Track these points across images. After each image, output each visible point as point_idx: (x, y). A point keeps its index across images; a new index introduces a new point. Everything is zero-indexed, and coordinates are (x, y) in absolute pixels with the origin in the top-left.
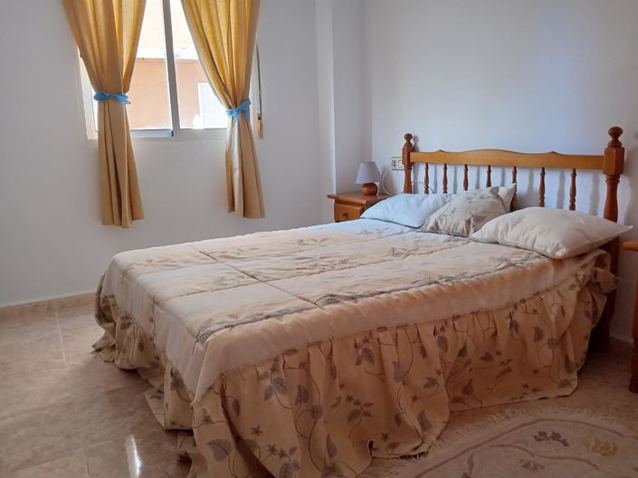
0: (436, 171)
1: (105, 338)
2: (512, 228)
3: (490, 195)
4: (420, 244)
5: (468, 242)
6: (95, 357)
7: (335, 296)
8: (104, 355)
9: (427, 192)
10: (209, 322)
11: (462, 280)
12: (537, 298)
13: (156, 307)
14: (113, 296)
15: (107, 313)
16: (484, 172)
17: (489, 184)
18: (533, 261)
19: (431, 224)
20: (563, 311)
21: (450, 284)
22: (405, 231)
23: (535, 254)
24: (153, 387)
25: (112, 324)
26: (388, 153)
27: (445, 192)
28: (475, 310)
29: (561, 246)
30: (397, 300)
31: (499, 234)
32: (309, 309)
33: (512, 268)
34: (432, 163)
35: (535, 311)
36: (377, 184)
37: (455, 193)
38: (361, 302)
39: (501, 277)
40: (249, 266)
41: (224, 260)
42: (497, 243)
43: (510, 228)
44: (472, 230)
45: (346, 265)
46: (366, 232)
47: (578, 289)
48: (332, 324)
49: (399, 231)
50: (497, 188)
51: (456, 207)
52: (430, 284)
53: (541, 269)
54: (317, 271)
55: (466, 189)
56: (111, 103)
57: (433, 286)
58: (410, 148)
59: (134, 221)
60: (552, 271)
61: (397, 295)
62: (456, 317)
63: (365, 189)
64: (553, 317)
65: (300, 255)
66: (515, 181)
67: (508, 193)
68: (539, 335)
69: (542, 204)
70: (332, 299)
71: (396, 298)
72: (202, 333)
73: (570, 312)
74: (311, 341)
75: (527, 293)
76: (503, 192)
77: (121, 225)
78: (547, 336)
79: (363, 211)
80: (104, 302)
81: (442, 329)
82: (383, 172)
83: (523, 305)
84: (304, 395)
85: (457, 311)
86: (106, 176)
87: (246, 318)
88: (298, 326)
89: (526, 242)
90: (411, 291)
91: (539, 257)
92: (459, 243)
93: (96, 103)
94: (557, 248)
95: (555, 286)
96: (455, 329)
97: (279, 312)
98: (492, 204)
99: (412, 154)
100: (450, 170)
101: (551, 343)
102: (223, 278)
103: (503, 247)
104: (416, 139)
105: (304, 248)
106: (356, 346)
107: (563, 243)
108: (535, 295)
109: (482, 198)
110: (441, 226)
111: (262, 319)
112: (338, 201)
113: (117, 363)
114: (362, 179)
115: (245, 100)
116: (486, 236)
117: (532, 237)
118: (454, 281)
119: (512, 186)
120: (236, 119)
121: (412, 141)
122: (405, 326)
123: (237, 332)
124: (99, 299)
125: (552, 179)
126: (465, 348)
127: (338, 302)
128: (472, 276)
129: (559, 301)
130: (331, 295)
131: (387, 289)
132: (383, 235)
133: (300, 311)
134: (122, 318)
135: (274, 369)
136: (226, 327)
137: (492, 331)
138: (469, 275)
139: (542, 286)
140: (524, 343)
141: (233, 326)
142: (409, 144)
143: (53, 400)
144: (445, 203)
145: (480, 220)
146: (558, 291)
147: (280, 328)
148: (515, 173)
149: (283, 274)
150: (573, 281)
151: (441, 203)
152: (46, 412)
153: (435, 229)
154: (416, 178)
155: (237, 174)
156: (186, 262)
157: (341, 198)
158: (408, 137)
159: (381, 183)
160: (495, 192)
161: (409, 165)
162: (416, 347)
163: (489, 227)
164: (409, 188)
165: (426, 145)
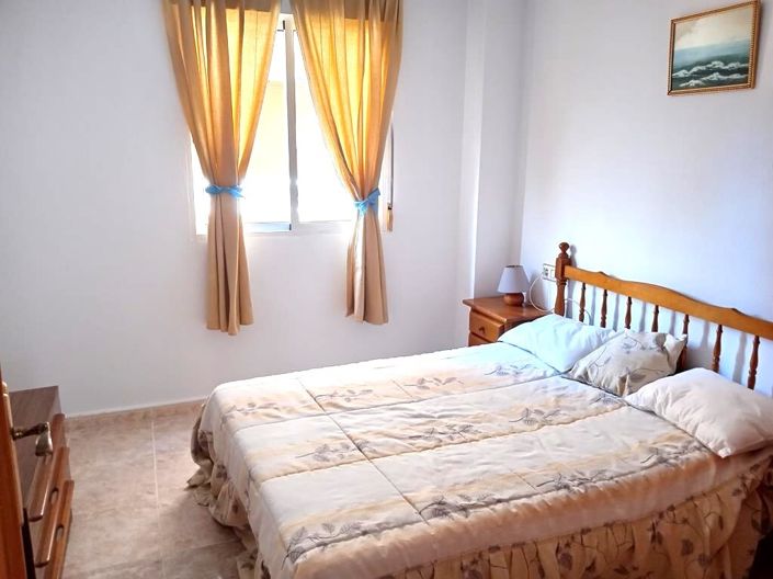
0: (594, 294)
1: (200, 472)
2: (674, 401)
3: (654, 346)
4: (563, 403)
5: (620, 407)
6: (189, 496)
7: (444, 504)
8: (198, 495)
9: (582, 319)
10: (302, 533)
11: (598, 484)
12: (690, 504)
13: (251, 483)
14: (211, 433)
15: (204, 448)
16: (651, 309)
17: (655, 328)
18: (689, 455)
19: (579, 372)
20: (721, 522)
21: (582, 491)
22: (548, 374)
23: (696, 444)
24: (245, 549)
25: (209, 461)
26: (540, 258)
27: (603, 325)
28: (610, 522)
29: (725, 443)
30: (516, 515)
31: (656, 406)
32: (412, 523)
33: (662, 466)
34: (591, 284)
35: (685, 521)
36: (524, 294)
37: (615, 329)
38: (474, 515)
39: (647, 479)
40: (357, 425)
41: (332, 409)
42: (652, 413)
43: (670, 401)
44: (626, 391)
45: (468, 436)
46: (500, 371)
47: (743, 496)
48: (435, 546)
49: (541, 374)
50: (664, 336)
51: (612, 354)
52: (559, 489)
53: (701, 466)
54: (433, 443)
55: (628, 327)
56: (224, 197)
57: (563, 492)
58: (566, 260)
59: (242, 326)
60: (713, 470)
61: (516, 506)
62: (584, 531)
63: (508, 299)
64: (707, 530)
65: (417, 408)
66: (685, 332)
67: (677, 346)
68: (688, 548)
69: (716, 368)
70: (440, 509)
71: (514, 510)
72: (293, 548)
73: (730, 525)
74: (409, 566)
75: (677, 497)
76: (670, 343)
77: (227, 330)
78: (697, 552)
79: (502, 331)
80: (201, 437)
81: (568, 545)
82: (532, 281)
83: (671, 513)
85: (586, 524)
86: (214, 276)
87: (342, 532)
88: (396, 549)
89: (686, 425)
90: (534, 501)
91: (699, 449)
92: (609, 407)
93: (208, 198)
94: (721, 446)
95: (714, 490)
96: (582, 544)
97: (379, 525)
98: (655, 359)
99: (567, 268)
100: (611, 296)
101: (702, 560)
102: (325, 448)
103: (661, 423)
104: (574, 250)
105: (425, 394)
106: (462, 568)
107: (729, 441)
108: (688, 500)
109: (643, 348)
110: (591, 377)
111: (357, 536)
112: (474, 310)
113: (212, 509)
114: (505, 286)
115: (375, 192)
116: (642, 405)
117: (693, 424)
118: (589, 485)
119: (681, 337)
120: (362, 213)
121: (568, 252)
122: (521, 545)
123: (329, 554)
124: (196, 434)
125: (732, 340)
126: (593, 564)
127: (446, 514)
128: (612, 478)
129: (717, 510)
130: (440, 503)
131: (505, 496)
132: (521, 379)
133: (401, 525)
134: (219, 467)
136: (319, 545)
137: (628, 545)
138: (608, 474)
139: (698, 489)
140: (668, 558)
141: (325, 545)
142: (564, 255)
143: (141, 556)
144: (600, 344)
145: (636, 379)
146: (719, 498)
147: (377, 552)
148: (687, 321)
149: (393, 446)
150: (737, 485)
151: (595, 343)
152: (134, 570)
153: (584, 379)
154: (570, 296)
155: (359, 275)
156: (291, 411)
157: (479, 308)
158: (564, 246)
159: (528, 295)
160: (660, 341)
161: (562, 281)
162: (534, 567)
163: (646, 393)
164: (562, 308)
165: (584, 261)
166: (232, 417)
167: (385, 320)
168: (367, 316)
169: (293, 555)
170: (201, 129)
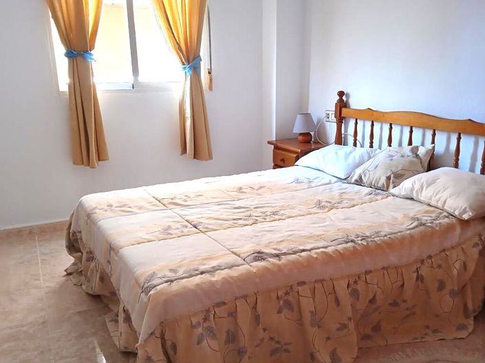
0: (364, 126)
1: (74, 264)
2: (427, 188)
3: (410, 154)
4: (345, 196)
5: (387, 197)
6: (67, 280)
7: (262, 253)
8: (73, 279)
9: (355, 145)
10: (153, 275)
11: (376, 239)
12: (443, 254)
13: (112, 252)
14: (80, 232)
15: (75, 244)
16: (407, 130)
17: (410, 143)
18: (441, 221)
19: (356, 177)
20: (465, 266)
21: (365, 244)
22: (333, 181)
23: (445, 214)
24: (112, 311)
25: (80, 253)
26: (323, 106)
27: (371, 146)
28: (386, 265)
29: (468, 209)
30: (316, 258)
31: (414, 192)
32: (238, 266)
33: (422, 228)
34: (361, 119)
35: (440, 266)
36: (312, 133)
37: (380, 148)
38: (284, 259)
39: (411, 236)
40: (193, 215)
41: (173, 206)
42: (412, 199)
43: (424, 188)
44: (391, 186)
45: (277, 217)
46: (297, 181)
47: (480, 247)
48: (257, 280)
49: (328, 182)
50: (417, 147)
51: (378, 163)
52: (347, 242)
53: (449, 228)
54: (251, 222)
55: (390, 146)
56: (79, 60)
57: (350, 244)
58: (342, 104)
59: (100, 162)
60: (458, 230)
61: (316, 253)
62: (367, 272)
63: (300, 138)
64: (455, 272)
65: (238, 204)
66: (433, 142)
67: (427, 153)
68: (441, 286)
69: (456, 166)
70: (259, 256)
71: (315, 256)
72: (146, 286)
73: (471, 267)
74: (238, 295)
75: (434, 250)
76: (422, 151)
77: (89, 165)
78: (449, 287)
79: (297, 158)
80: (73, 235)
81: (355, 282)
82: (318, 123)
83: (429, 261)
84: (232, 337)
85: (369, 267)
86: (75, 122)
87: (184, 273)
88: (227, 282)
89: (438, 202)
90: (330, 250)
91: (447, 217)
92: (379, 197)
93: (66, 60)
94: (465, 211)
95: (459, 244)
96: (366, 281)
97: (213, 267)
98: (411, 163)
99: (344, 110)
100: (377, 126)
101: (452, 293)
102: (169, 227)
103: (417, 204)
104: (348, 96)
105: (243, 196)
106: (278, 298)
107: (470, 207)
108: (441, 252)
109: (402, 156)
110: (365, 180)
111: (197, 275)
112: (276, 148)
113: (84, 287)
114: (298, 128)
115: (197, 58)
116: (403, 193)
117: (443, 199)
118: (369, 240)
119: (429, 146)
120: (188, 74)
121: (344, 98)
122: (322, 281)
123: (175, 287)
124: (69, 233)
125: (467, 144)
126: (374, 297)
127: (264, 259)
128: (386, 236)
129: (463, 258)
130: (259, 253)
131: (308, 247)
132: (313, 185)
133: (231, 267)
134: (87, 253)
135: (205, 319)
136: (166, 282)
137: (400, 283)
138: (383, 234)
139: (448, 244)
140: (427, 292)
141: (172, 281)
142: (341, 100)
143: (31, 319)
144: (370, 158)
145: (397, 177)
146: (463, 249)
147: (212, 284)
148: (434, 135)
149: (221, 225)
150: (476, 240)
151: (366, 158)
152: (24, 329)
153: (359, 182)
154: (346, 131)
155: (188, 123)
156: (141, 208)
157: (279, 145)
158: (341, 94)
159: (315, 134)
160: (415, 151)
161: (341, 119)
162: (331, 298)
163: (407, 185)
164: (340, 140)
165: (356, 103)
166: (95, 213)
167: (210, 157)
168: (196, 155)
169: (146, 290)
170: (57, 5)
